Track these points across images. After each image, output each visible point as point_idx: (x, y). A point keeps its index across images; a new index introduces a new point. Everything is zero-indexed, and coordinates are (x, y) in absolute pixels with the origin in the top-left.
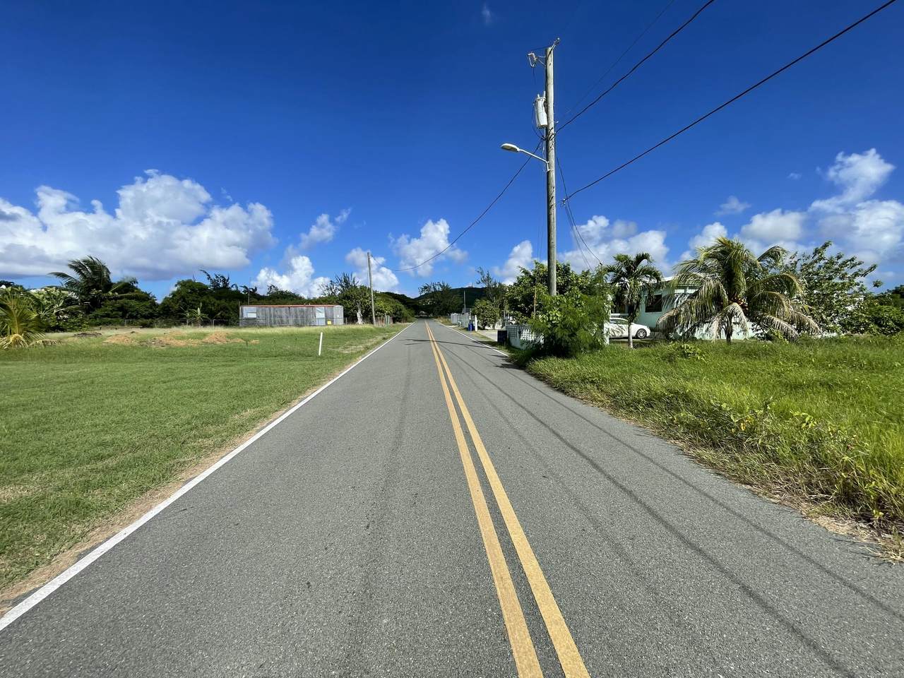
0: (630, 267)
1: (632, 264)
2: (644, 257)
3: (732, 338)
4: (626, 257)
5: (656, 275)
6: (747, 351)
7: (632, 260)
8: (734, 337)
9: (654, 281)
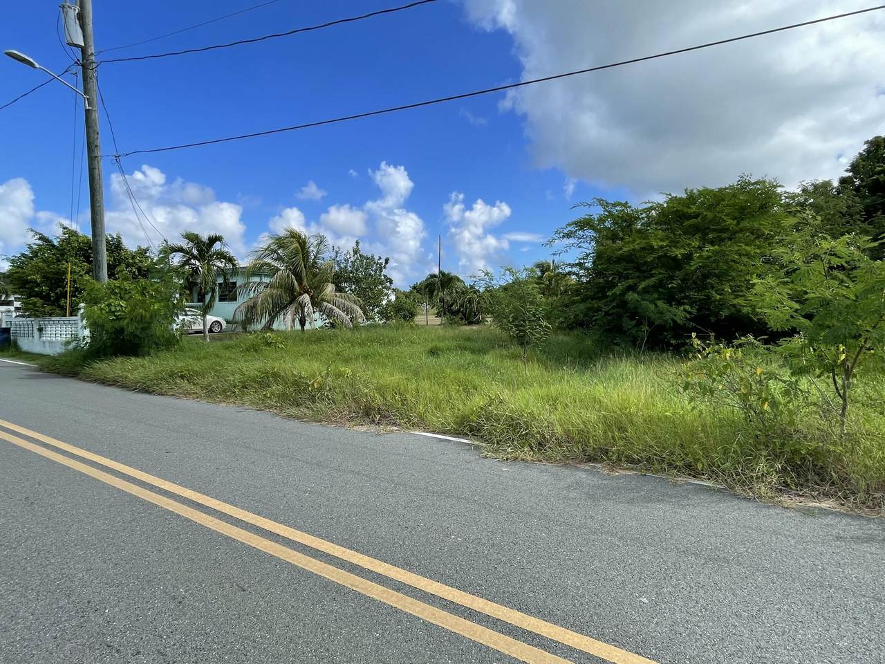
0: (202, 250)
1: (204, 245)
2: (217, 239)
3: (305, 329)
4: (197, 236)
5: (230, 260)
6: (317, 338)
7: (204, 240)
8: (307, 327)
9: (230, 266)
